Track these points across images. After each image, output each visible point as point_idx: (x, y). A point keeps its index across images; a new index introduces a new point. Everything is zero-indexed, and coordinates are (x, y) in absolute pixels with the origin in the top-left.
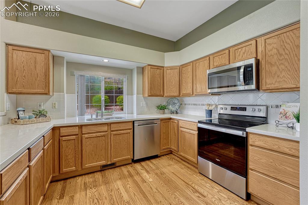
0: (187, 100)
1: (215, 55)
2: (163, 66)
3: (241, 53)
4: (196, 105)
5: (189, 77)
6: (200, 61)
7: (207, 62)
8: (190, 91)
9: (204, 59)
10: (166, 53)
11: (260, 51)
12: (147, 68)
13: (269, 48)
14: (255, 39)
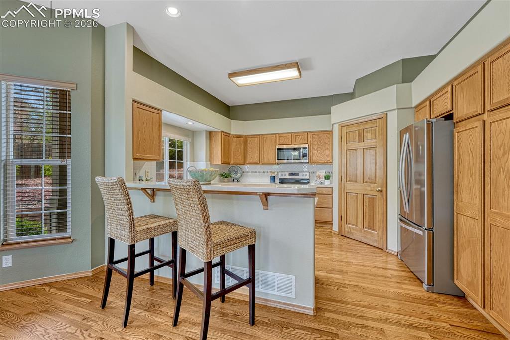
0: (246, 168)
1: (281, 135)
2: (229, 133)
3: (299, 140)
4: (256, 172)
5: (255, 148)
6: (268, 136)
7: (274, 139)
8: (256, 160)
9: (272, 136)
10: (232, 121)
11: (309, 140)
12: (220, 134)
13: (314, 140)
14: (307, 133)
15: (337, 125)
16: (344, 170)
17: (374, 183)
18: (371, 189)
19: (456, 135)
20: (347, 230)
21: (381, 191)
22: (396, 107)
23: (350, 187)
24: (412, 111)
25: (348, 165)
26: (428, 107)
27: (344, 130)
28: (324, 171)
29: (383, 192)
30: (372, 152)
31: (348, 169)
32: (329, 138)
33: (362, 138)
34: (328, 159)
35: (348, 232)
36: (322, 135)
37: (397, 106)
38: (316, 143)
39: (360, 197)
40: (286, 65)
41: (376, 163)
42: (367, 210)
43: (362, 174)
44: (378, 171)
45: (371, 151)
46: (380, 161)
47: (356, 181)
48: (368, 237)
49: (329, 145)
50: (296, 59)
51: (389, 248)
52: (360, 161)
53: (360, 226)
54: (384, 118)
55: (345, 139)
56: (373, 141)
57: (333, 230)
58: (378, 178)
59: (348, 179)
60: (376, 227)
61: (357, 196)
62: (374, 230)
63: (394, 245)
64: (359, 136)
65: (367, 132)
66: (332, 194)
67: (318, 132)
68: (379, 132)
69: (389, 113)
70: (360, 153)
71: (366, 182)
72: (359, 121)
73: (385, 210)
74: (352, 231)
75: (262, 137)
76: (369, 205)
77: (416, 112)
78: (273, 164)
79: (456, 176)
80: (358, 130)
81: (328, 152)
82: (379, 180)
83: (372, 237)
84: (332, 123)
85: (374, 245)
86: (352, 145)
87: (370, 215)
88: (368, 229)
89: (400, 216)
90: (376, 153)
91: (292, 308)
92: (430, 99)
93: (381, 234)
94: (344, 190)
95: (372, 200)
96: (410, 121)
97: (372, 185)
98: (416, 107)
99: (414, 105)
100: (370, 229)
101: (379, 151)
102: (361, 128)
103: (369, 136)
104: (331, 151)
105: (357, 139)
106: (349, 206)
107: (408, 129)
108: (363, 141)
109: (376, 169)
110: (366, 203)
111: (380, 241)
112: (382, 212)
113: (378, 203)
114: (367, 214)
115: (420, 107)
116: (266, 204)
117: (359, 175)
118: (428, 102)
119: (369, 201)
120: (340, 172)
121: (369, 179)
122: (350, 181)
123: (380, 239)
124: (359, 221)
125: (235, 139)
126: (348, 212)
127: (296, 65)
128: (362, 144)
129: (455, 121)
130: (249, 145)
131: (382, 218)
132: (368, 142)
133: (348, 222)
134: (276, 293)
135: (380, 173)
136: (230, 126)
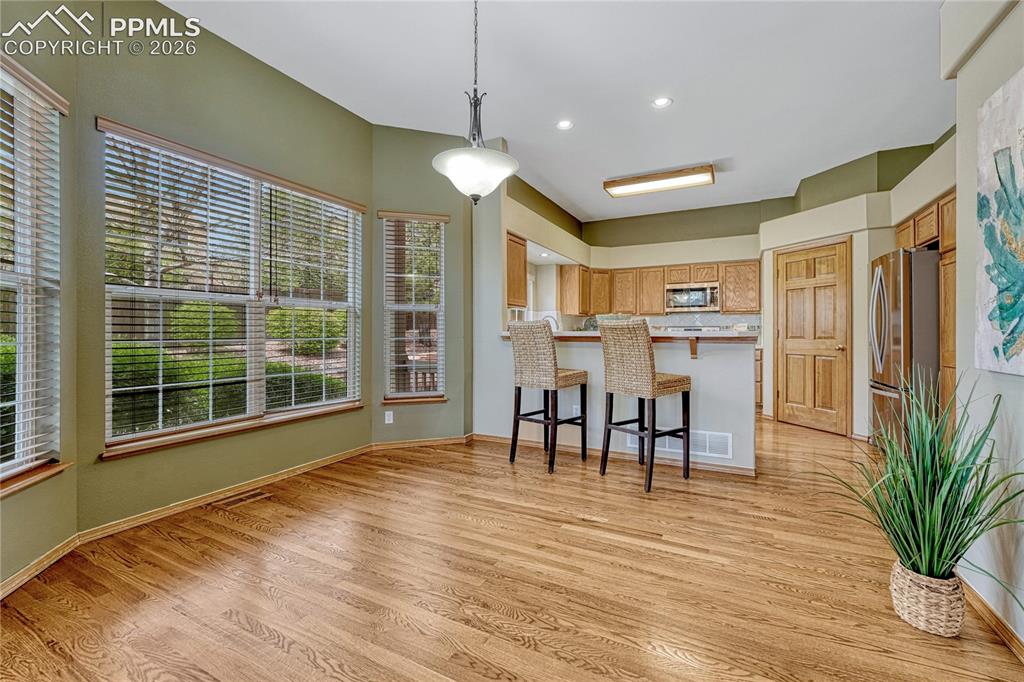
1: (673, 268)
2: (590, 266)
3: (704, 275)
5: (629, 289)
6: (649, 269)
8: (631, 308)
9: (656, 269)
10: (592, 247)
11: (720, 275)
12: (577, 269)
13: (729, 275)
14: (717, 263)
15: (771, 252)
16: (782, 320)
17: (832, 338)
18: (826, 348)
19: (942, 269)
20: (787, 411)
21: (843, 350)
22: (865, 227)
23: (792, 345)
24: (890, 233)
25: (790, 313)
26: (912, 228)
27: (782, 261)
28: (746, 325)
29: (846, 351)
30: (829, 292)
31: (790, 319)
32: (755, 272)
33: (812, 272)
34: (754, 305)
35: (789, 415)
36: (743, 267)
37: (868, 223)
38: (732, 279)
39: (810, 360)
40: (693, 169)
41: (835, 309)
42: (820, 379)
43: (812, 324)
44: (838, 320)
45: (827, 290)
46: (841, 305)
47: (803, 337)
48: (824, 419)
49: (755, 282)
50: (710, 160)
51: (855, 432)
52: (809, 306)
53: (810, 403)
54: (848, 243)
55: (783, 272)
56: (830, 276)
57: (764, 413)
58: (838, 331)
59: (790, 335)
60: (835, 403)
61: (804, 360)
62: (831, 408)
63: (862, 427)
64: (808, 268)
65: (820, 263)
66: (761, 359)
67: (737, 262)
68: (839, 263)
69: (854, 234)
70: (809, 294)
71: (820, 338)
72: (808, 247)
73: (849, 377)
74: (796, 413)
75: (640, 273)
76: (824, 371)
77: (897, 233)
78: (658, 314)
79: (942, 320)
80: (807, 261)
81: (752, 294)
82: (840, 335)
83: (831, 418)
84: (762, 248)
85: (833, 430)
86: (796, 283)
87: (825, 387)
88: (822, 407)
89: (872, 383)
90: (834, 295)
91: (728, 471)
92: (914, 218)
93: (842, 413)
94: (782, 351)
95: (828, 365)
96: (888, 248)
97: (828, 342)
98: (898, 226)
99: (893, 224)
100: (826, 407)
101: (841, 290)
102: (811, 256)
103: (824, 268)
104: (758, 291)
105: (805, 274)
106: (791, 376)
107: (883, 260)
108: (815, 276)
109: (834, 318)
110: (820, 369)
111: (841, 423)
112: (844, 380)
113: (839, 368)
114: (821, 385)
115: (902, 227)
116: (694, 352)
117: (806, 327)
118: (912, 222)
119: (824, 366)
120: (776, 323)
121: (824, 332)
122: (792, 337)
123: (842, 420)
124: (807, 397)
125: (596, 276)
126: (790, 385)
127: (710, 168)
128: (812, 282)
129: (940, 251)
130: (618, 285)
131: (844, 389)
132: (823, 278)
133: (790, 399)
134: (708, 454)
135: (841, 324)
136: (589, 255)
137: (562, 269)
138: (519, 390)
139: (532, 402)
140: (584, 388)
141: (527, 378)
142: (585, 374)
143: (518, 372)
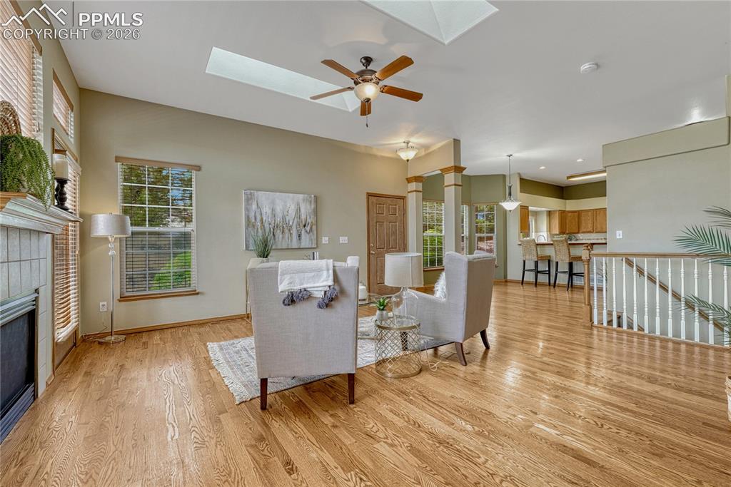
2: (565, 210)
5: (589, 220)
8: (590, 229)
9: (604, 210)
12: (558, 212)
75: (595, 211)
125: (569, 214)
136: (565, 204)
137: (549, 213)
138: (524, 262)
139: (530, 265)
140: (549, 261)
141: (527, 257)
142: (550, 256)
143: (524, 255)
